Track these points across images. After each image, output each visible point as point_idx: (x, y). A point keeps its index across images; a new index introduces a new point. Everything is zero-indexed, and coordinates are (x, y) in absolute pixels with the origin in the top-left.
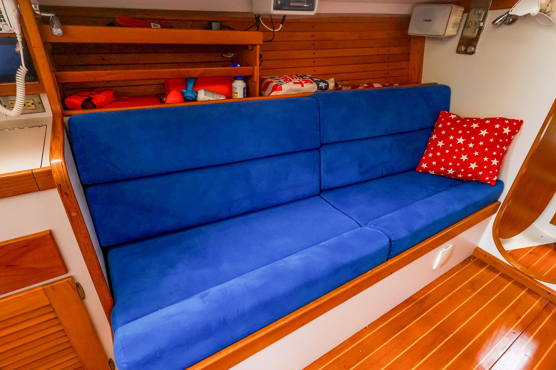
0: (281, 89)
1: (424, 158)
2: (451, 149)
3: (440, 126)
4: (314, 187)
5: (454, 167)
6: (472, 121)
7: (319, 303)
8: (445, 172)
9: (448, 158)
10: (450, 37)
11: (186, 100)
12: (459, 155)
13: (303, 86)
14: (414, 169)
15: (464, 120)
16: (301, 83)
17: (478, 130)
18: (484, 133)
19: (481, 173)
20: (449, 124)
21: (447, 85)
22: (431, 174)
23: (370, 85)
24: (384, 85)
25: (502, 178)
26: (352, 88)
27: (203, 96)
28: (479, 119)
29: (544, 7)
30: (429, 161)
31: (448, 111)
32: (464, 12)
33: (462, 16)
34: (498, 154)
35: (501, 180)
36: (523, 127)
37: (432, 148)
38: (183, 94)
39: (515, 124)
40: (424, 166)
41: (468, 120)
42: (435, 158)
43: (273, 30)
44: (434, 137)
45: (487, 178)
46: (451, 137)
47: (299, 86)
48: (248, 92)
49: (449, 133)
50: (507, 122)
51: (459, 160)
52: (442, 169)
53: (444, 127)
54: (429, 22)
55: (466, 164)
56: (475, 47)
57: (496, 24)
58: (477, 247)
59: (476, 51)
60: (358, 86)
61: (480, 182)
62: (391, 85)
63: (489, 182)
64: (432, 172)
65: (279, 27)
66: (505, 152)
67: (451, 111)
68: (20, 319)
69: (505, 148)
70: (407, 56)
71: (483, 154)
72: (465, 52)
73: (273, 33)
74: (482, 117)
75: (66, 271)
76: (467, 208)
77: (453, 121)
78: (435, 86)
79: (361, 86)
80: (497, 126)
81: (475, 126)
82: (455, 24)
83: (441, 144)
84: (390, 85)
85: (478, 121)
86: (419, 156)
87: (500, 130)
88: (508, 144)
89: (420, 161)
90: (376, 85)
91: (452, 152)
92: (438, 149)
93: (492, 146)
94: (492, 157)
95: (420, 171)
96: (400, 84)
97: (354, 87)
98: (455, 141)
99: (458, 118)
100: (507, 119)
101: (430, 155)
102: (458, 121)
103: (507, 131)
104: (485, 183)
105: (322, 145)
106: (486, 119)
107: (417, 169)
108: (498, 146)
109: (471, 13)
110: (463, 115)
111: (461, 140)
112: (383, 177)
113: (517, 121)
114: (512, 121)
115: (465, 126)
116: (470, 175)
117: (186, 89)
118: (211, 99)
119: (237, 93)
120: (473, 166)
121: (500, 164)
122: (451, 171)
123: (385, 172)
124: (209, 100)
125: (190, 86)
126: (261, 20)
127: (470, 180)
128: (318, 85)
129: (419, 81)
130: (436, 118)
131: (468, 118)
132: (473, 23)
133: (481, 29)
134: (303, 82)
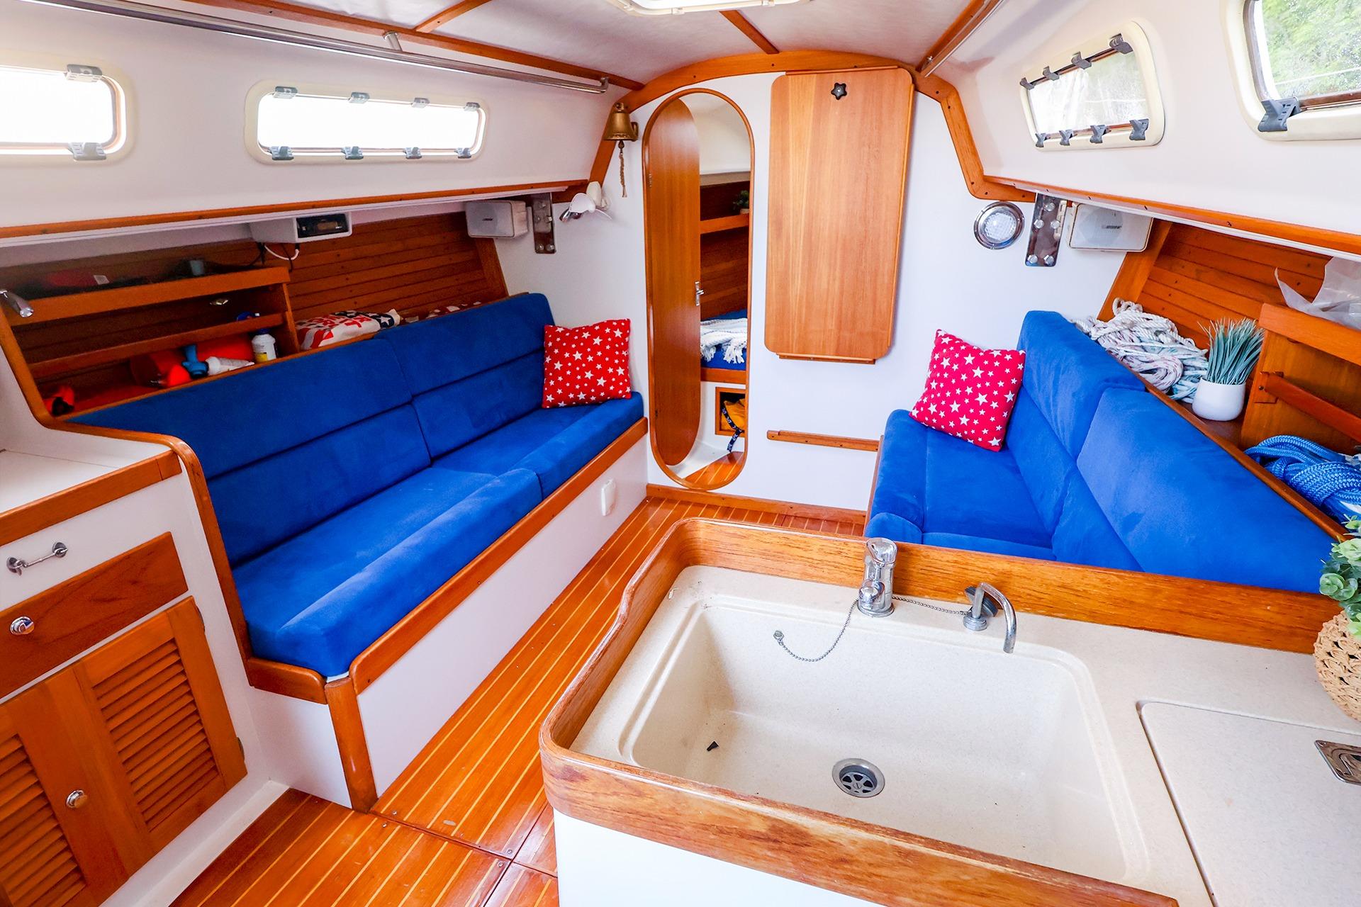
0: (330, 335)
1: (546, 389)
2: (572, 369)
3: (550, 344)
4: (422, 456)
5: (583, 389)
6: (581, 330)
7: (486, 554)
8: (576, 398)
9: (572, 379)
10: (522, 236)
11: (194, 377)
12: (582, 373)
13: (360, 326)
14: (539, 406)
15: (573, 332)
16: (354, 323)
17: (590, 340)
18: (597, 341)
19: (612, 388)
20: (558, 339)
21: (542, 293)
22: (562, 407)
23: (444, 310)
24: (462, 308)
25: (637, 390)
26: (420, 319)
27: (217, 366)
28: (588, 326)
29: (598, 204)
30: (553, 391)
31: (554, 325)
32: (527, 206)
33: (527, 211)
34: (620, 361)
35: (637, 391)
36: (633, 325)
37: (551, 374)
38: (186, 368)
39: (623, 324)
40: (550, 398)
41: (577, 331)
42: (558, 385)
43: (288, 259)
44: (548, 359)
45: (620, 392)
46: (567, 355)
47: (355, 327)
48: (280, 349)
49: (563, 351)
50: (615, 324)
51: (585, 380)
52: (571, 396)
53: (556, 345)
54: (490, 221)
55: (593, 382)
56: (553, 244)
57: (565, 219)
58: (649, 484)
59: (557, 249)
60: (428, 314)
61: (616, 398)
62: (471, 305)
63: (624, 396)
64: (562, 404)
65: (295, 253)
66: (627, 358)
67: (557, 324)
68: (142, 665)
69: (624, 353)
70: (477, 264)
71: (606, 366)
72: (546, 251)
73: (289, 263)
74: (591, 325)
75: (185, 588)
76: (609, 428)
77: (562, 335)
78: (525, 297)
79: (432, 313)
80: (608, 330)
81: (586, 335)
82: (521, 221)
83: (558, 366)
84: (469, 306)
85: (588, 329)
86: (539, 388)
87: (612, 334)
88: (626, 347)
89: (542, 395)
90: (452, 309)
91: (575, 373)
92: (557, 373)
93: (610, 354)
94: (616, 367)
95: (548, 407)
96: (483, 302)
97: (423, 316)
98: (571, 358)
99: (566, 330)
100: (614, 321)
101: (552, 383)
102: (568, 334)
103: (618, 333)
104: (620, 398)
105: (414, 396)
106: (595, 325)
107: (543, 406)
108: (617, 353)
109: (534, 206)
110: (571, 327)
111: (578, 356)
112: (504, 425)
113: (624, 321)
114: (619, 322)
115: (576, 337)
116: (602, 394)
117: (187, 360)
118: (232, 368)
119: (265, 353)
120: (601, 382)
121: (627, 371)
122: (582, 396)
123: (504, 418)
124: (229, 371)
125: (192, 355)
126: (267, 248)
127: (604, 400)
128: (379, 321)
129: (504, 292)
130: (542, 337)
131: (576, 329)
132: (542, 217)
133: (552, 223)
134: (358, 321)
